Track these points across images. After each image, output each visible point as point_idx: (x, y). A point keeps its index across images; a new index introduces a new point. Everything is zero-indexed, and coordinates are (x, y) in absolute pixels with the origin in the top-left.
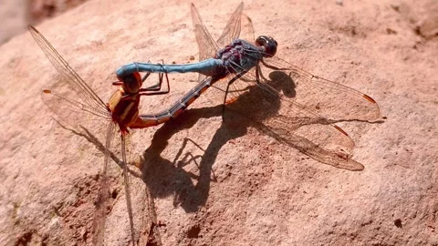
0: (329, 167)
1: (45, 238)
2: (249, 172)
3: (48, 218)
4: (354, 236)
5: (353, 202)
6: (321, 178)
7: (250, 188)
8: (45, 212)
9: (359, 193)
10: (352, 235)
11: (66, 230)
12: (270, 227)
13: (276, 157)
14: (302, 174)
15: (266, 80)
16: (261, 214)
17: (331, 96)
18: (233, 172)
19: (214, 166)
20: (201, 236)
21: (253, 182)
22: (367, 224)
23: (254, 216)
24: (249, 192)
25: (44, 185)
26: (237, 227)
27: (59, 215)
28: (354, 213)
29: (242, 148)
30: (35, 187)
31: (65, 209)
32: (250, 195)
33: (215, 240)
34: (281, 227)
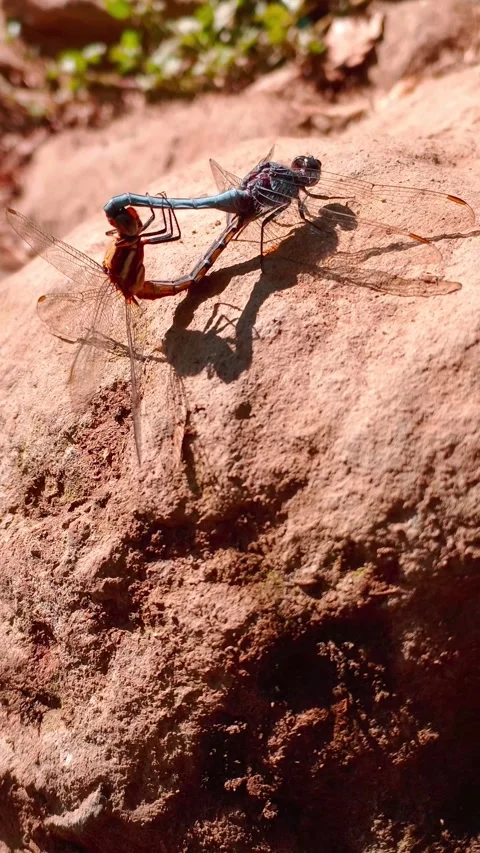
0: (413, 299)
1: (61, 477)
2: (305, 323)
3: (62, 451)
4: (458, 367)
5: (450, 326)
6: (405, 313)
7: (309, 343)
8: (55, 444)
9: (458, 313)
10: (454, 365)
11: (85, 456)
12: (342, 382)
13: (341, 302)
14: (378, 314)
15: (315, 218)
16: (328, 370)
17: (406, 215)
18: (284, 327)
19: (257, 325)
20: (254, 416)
21: (312, 334)
22: (473, 345)
23: (319, 376)
24: (310, 348)
25: (51, 411)
26: (299, 394)
27: (73, 442)
28: (452, 338)
29: (291, 299)
30: (41, 419)
31: (80, 434)
32: (311, 351)
33: (273, 416)
34: (357, 379)
